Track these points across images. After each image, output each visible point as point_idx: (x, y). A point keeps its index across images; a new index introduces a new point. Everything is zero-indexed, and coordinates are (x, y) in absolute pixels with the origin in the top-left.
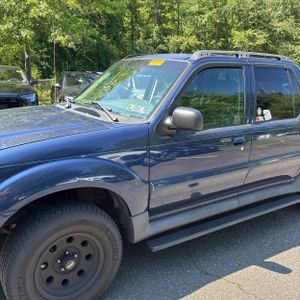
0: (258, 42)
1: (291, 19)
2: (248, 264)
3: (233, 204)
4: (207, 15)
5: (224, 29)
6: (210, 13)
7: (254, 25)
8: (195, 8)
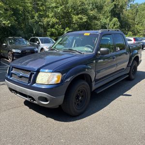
0: (84, 20)
1: (96, 10)
2: (120, 96)
3: (112, 79)
4: (60, 8)
5: (68, 14)
6: (61, 7)
7: (81, 13)
8: (54, 5)
